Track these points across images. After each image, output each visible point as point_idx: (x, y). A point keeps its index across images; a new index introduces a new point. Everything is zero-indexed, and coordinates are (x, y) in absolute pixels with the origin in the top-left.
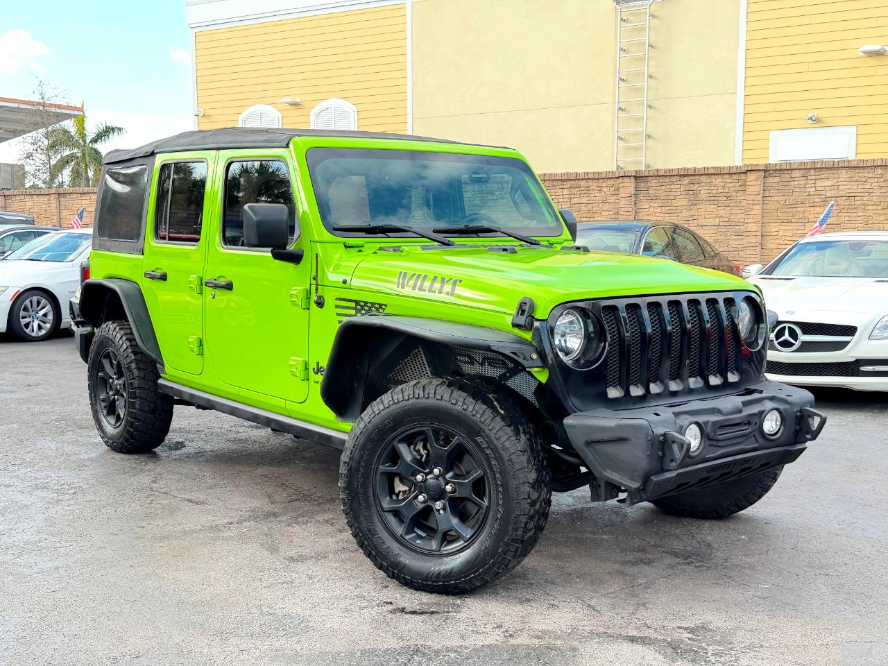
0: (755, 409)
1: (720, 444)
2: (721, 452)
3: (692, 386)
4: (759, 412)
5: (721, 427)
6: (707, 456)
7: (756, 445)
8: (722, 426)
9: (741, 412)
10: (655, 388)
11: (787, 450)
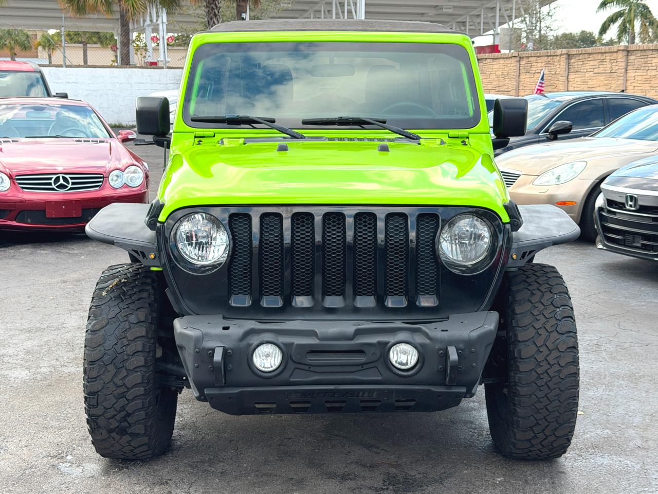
0: (374, 340)
1: (312, 369)
2: (316, 377)
3: (359, 305)
4: (379, 343)
5: (312, 352)
6: (292, 380)
7: (380, 378)
8: (314, 351)
9: (352, 339)
10: (302, 301)
11: (429, 390)
